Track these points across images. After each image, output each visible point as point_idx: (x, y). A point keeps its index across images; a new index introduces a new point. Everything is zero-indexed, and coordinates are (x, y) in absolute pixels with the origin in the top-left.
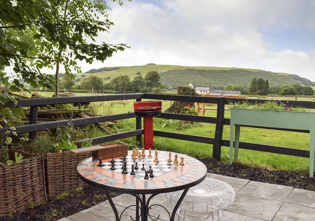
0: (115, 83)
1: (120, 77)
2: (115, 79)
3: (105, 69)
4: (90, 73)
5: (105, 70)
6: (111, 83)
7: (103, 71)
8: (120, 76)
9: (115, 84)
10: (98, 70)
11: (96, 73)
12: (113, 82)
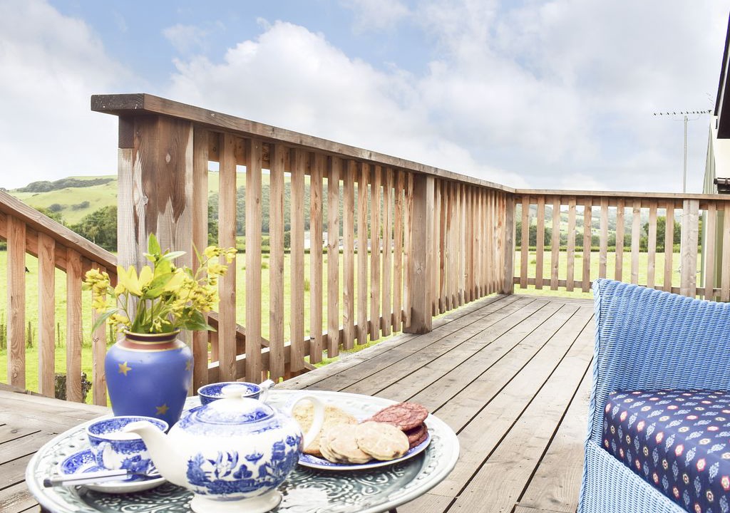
0: (94, 225)
1: (109, 210)
2: (95, 214)
3: (73, 182)
4: (32, 191)
5: (75, 185)
6: (85, 225)
7: (68, 186)
8: (107, 207)
9: (94, 228)
10: (54, 183)
11: (48, 191)
12: (89, 223)
